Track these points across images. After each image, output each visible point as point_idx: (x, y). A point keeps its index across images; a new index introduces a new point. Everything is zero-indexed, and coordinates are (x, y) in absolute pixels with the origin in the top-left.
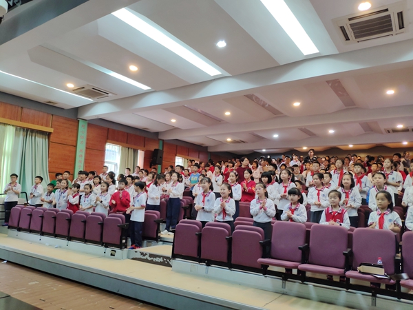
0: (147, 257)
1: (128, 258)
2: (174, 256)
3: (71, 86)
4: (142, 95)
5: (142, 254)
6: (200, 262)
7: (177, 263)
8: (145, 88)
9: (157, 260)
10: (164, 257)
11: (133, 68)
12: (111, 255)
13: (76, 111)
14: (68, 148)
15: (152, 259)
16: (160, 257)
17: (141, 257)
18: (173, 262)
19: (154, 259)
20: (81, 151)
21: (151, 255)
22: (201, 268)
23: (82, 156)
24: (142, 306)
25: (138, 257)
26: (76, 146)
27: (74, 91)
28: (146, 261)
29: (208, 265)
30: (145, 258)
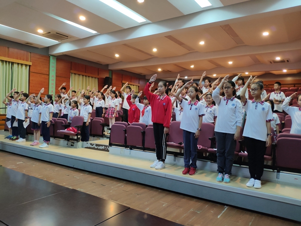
0: (94, 146)
1: (82, 147)
2: (111, 144)
3: (40, 31)
4: (92, 37)
5: (91, 144)
6: (126, 147)
7: (113, 149)
8: (94, 32)
9: (101, 148)
10: (105, 146)
11: (82, 18)
12: (71, 145)
13: (48, 49)
14: (43, 76)
15: (97, 148)
16: (102, 146)
17: (91, 146)
18: (111, 149)
19: (99, 147)
20: (53, 76)
21: (97, 145)
22: (127, 151)
23: (53, 80)
24: (88, 174)
25: (88, 146)
26: (49, 75)
27: (43, 35)
28: (94, 149)
29: (131, 149)
30: (93, 147)
